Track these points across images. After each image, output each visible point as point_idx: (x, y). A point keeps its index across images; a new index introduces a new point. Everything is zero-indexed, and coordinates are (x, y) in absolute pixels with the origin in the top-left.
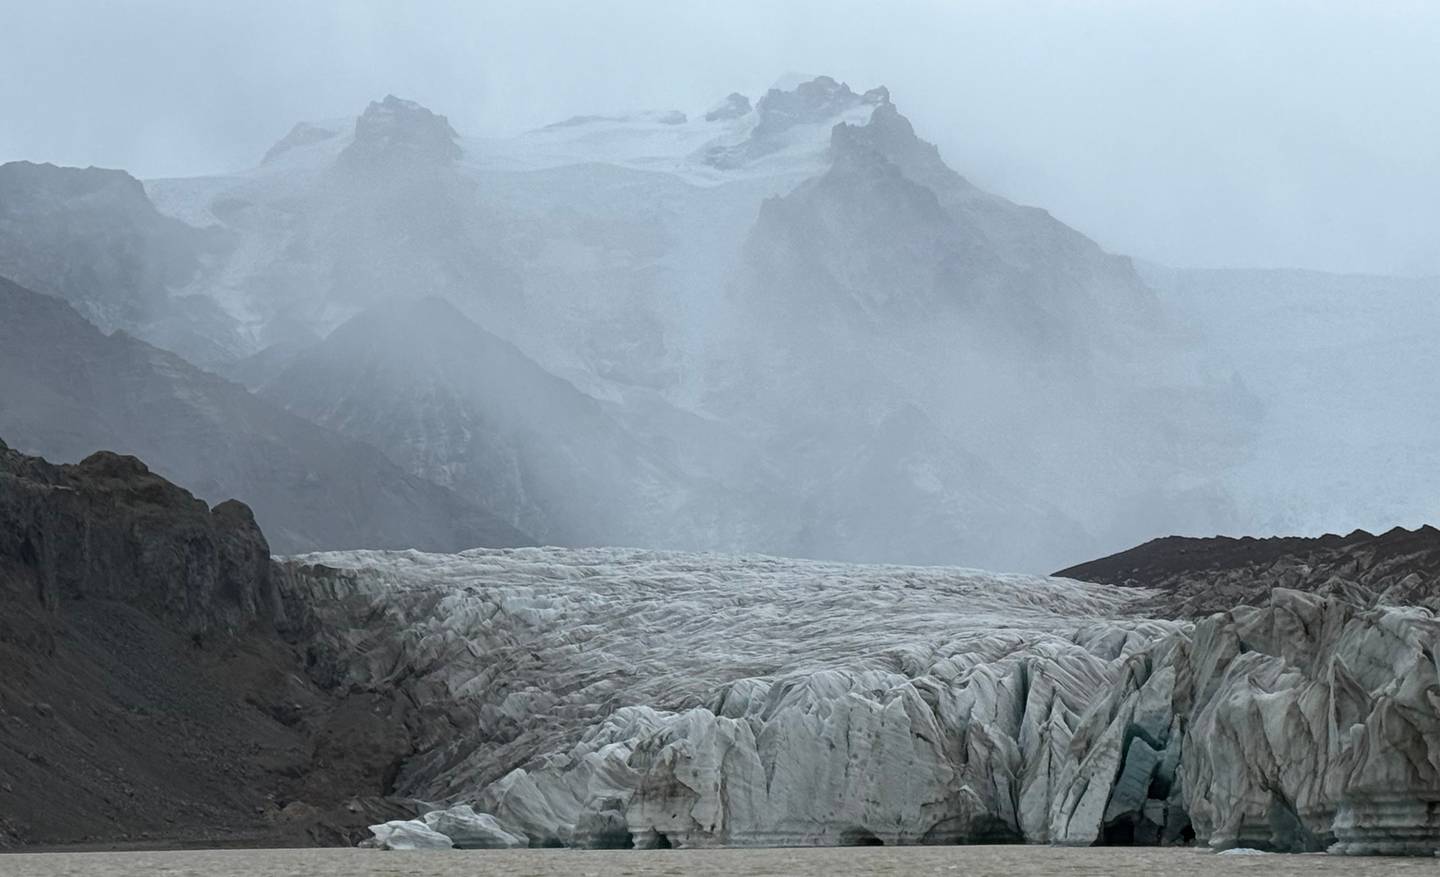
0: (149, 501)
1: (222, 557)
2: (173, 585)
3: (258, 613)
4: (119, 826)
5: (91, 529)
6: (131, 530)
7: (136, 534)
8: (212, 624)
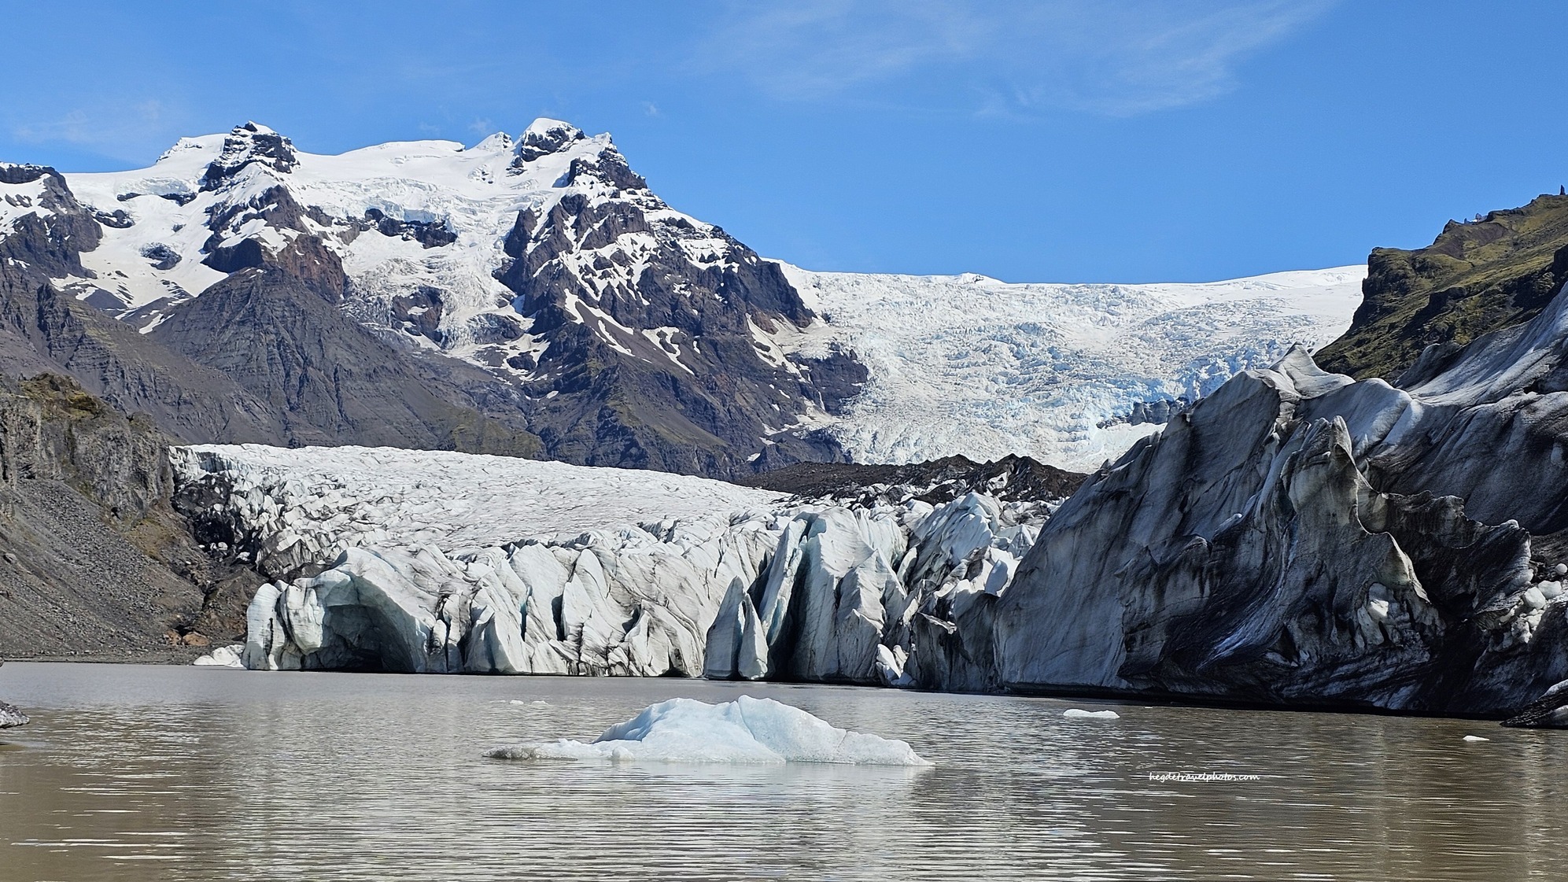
3: (159, 494)
4: (66, 645)
5: (42, 429)
6: (70, 430)
7: (74, 433)
8: (125, 500)
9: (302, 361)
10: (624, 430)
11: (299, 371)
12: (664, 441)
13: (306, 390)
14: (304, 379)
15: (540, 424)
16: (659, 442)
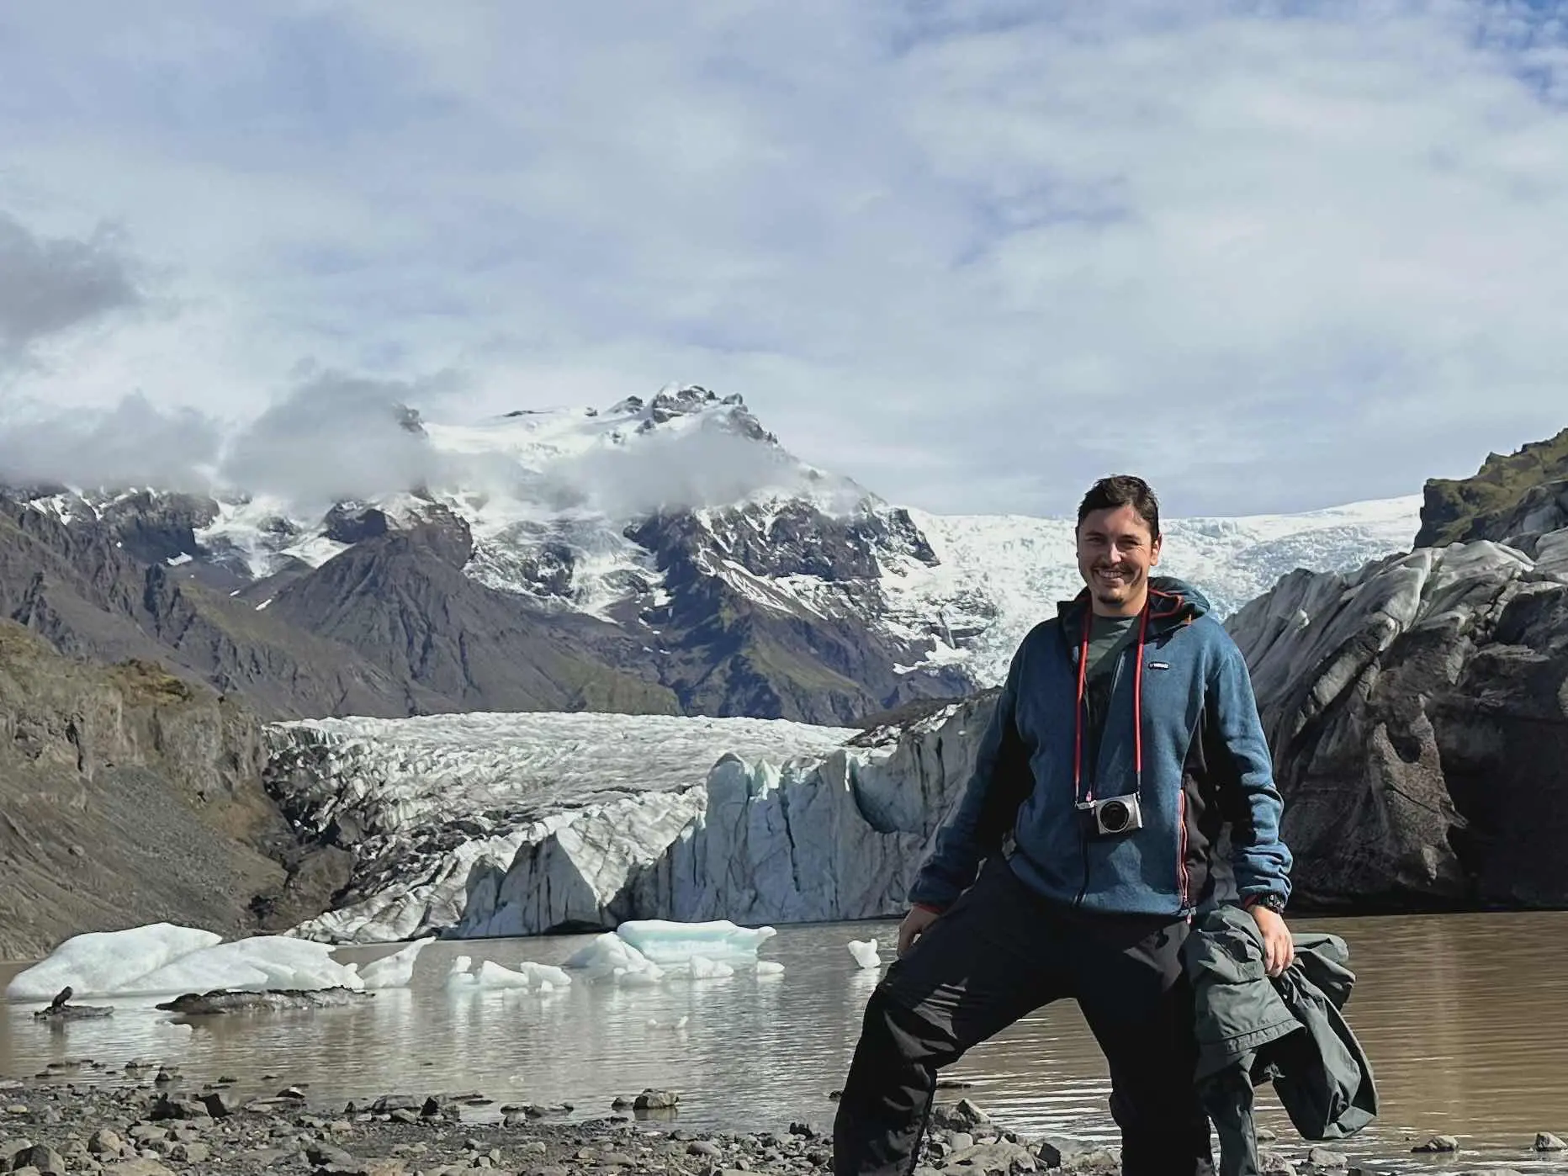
0: (169, 692)
1: (224, 733)
2: (185, 754)
5: (123, 715)
7: (159, 718)
8: (213, 783)
9: (425, 627)
10: (757, 678)
11: (422, 637)
12: (798, 686)
13: (430, 656)
14: (427, 646)
15: (673, 676)
16: (792, 688)
